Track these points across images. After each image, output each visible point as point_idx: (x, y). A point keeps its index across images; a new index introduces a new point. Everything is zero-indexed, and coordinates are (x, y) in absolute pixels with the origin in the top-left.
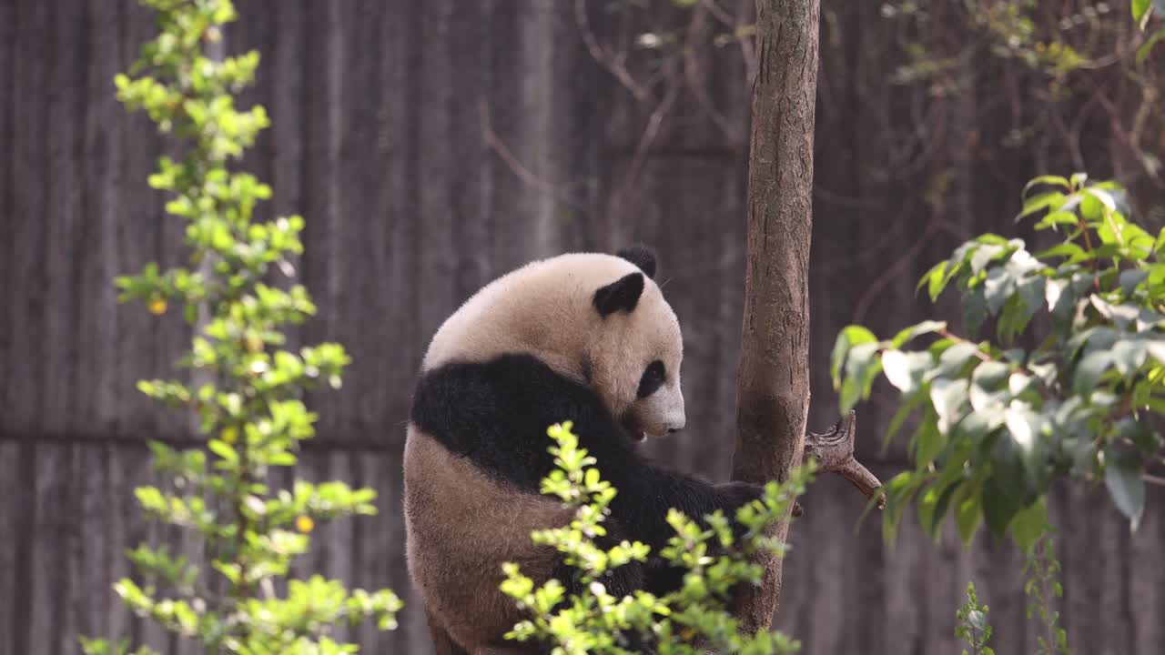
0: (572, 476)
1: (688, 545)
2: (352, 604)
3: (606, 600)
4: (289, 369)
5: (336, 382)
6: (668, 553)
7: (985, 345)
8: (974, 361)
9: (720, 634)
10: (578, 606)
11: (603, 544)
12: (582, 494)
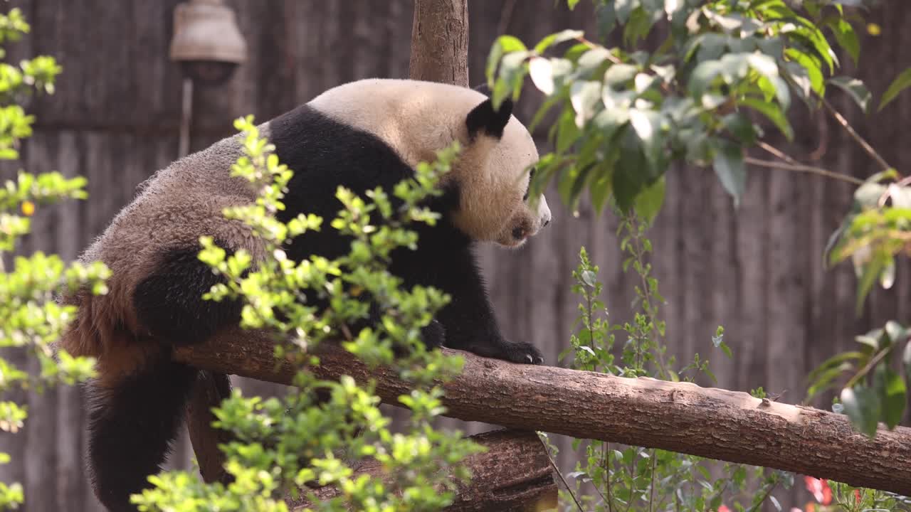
0: (255, 161)
1: (354, 217)
2: (69, 273)
3: (287, 264)
4: (9, 78)
5: (50, 88)
6: (338, 224)
7: (616, 51)
8: (607, 64)
9: (383, 291)
10: (263, 269)
11: (283, 217)
12: (264, 175)
